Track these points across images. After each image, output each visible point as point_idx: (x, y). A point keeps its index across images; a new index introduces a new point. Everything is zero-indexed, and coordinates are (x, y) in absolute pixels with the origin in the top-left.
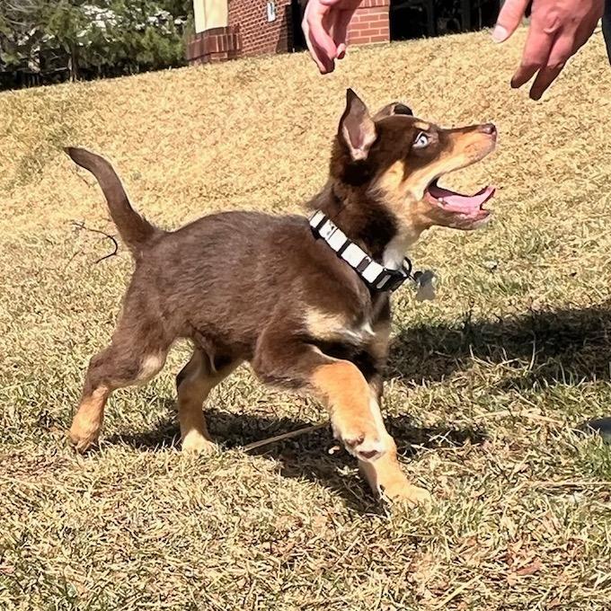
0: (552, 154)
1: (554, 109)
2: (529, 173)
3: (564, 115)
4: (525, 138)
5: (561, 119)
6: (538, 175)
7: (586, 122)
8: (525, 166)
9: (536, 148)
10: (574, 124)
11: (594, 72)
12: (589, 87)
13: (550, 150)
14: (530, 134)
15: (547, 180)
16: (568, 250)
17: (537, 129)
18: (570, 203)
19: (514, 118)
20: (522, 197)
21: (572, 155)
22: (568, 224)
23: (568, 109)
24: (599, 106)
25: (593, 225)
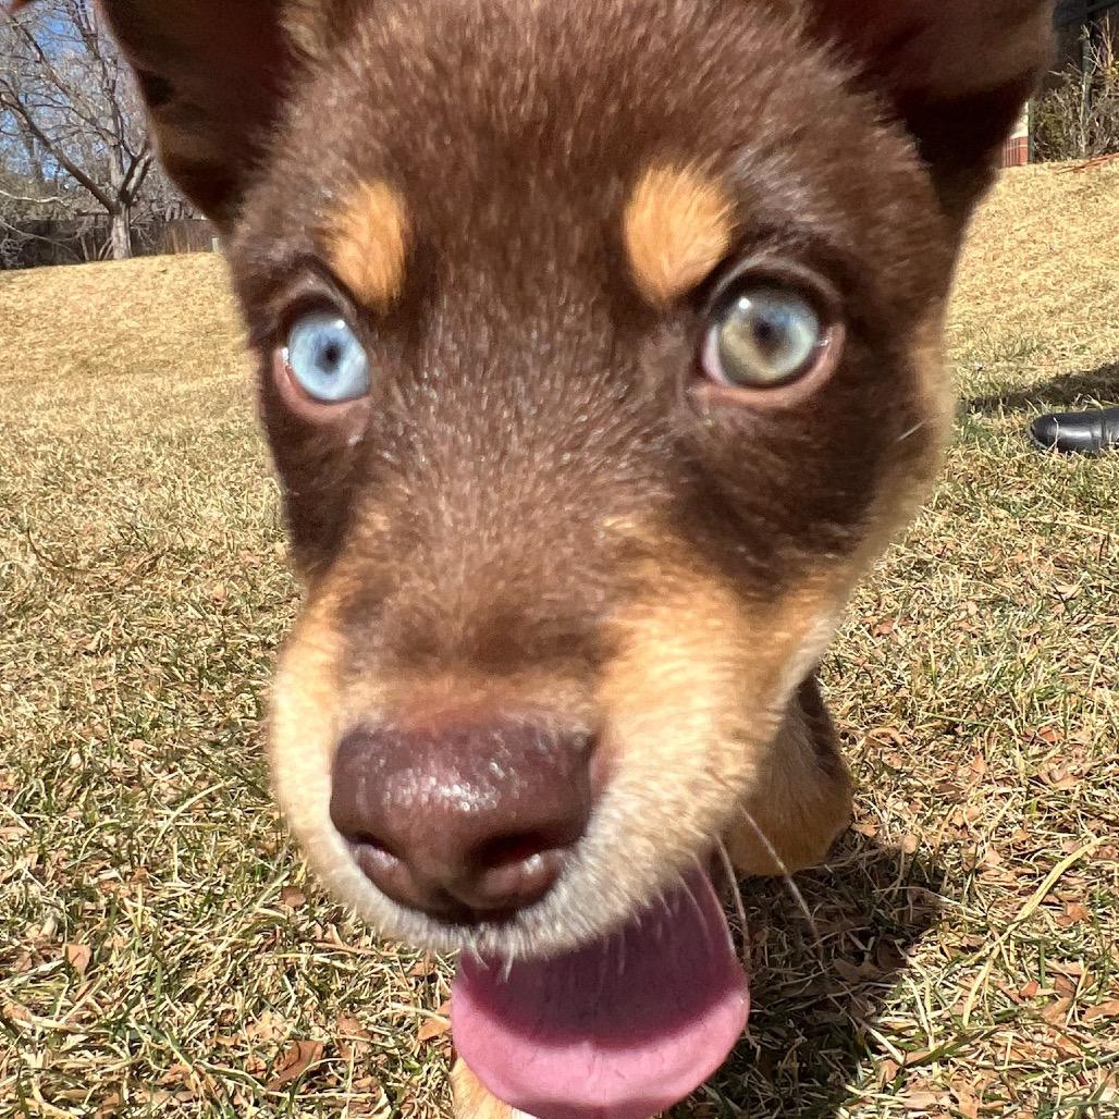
0: (1024, 276)
1: (1025, 237)
2: (1004, 291)
3: (1034, 242)
4: (998, 263)
5: (1032, 245)
6: (1014, 292)
7: (1057, 247)
8: (1001, 286)
9: (1009, 270)
10: (1044, 249)
11: (1062, 205)
12: (1058, 218)
13: (1023, 272)
14: (1003, 258)
15: (1021, 296)
16: (1056, 354)
17: (1010, 255)
18: (1051, 313)
19: (986, 245)
20: (999, 310)
21: (1046, 274)
22: (1053, 331)
23: (1039, 236)
24: (1067, 234)
25: (1080, 331)
